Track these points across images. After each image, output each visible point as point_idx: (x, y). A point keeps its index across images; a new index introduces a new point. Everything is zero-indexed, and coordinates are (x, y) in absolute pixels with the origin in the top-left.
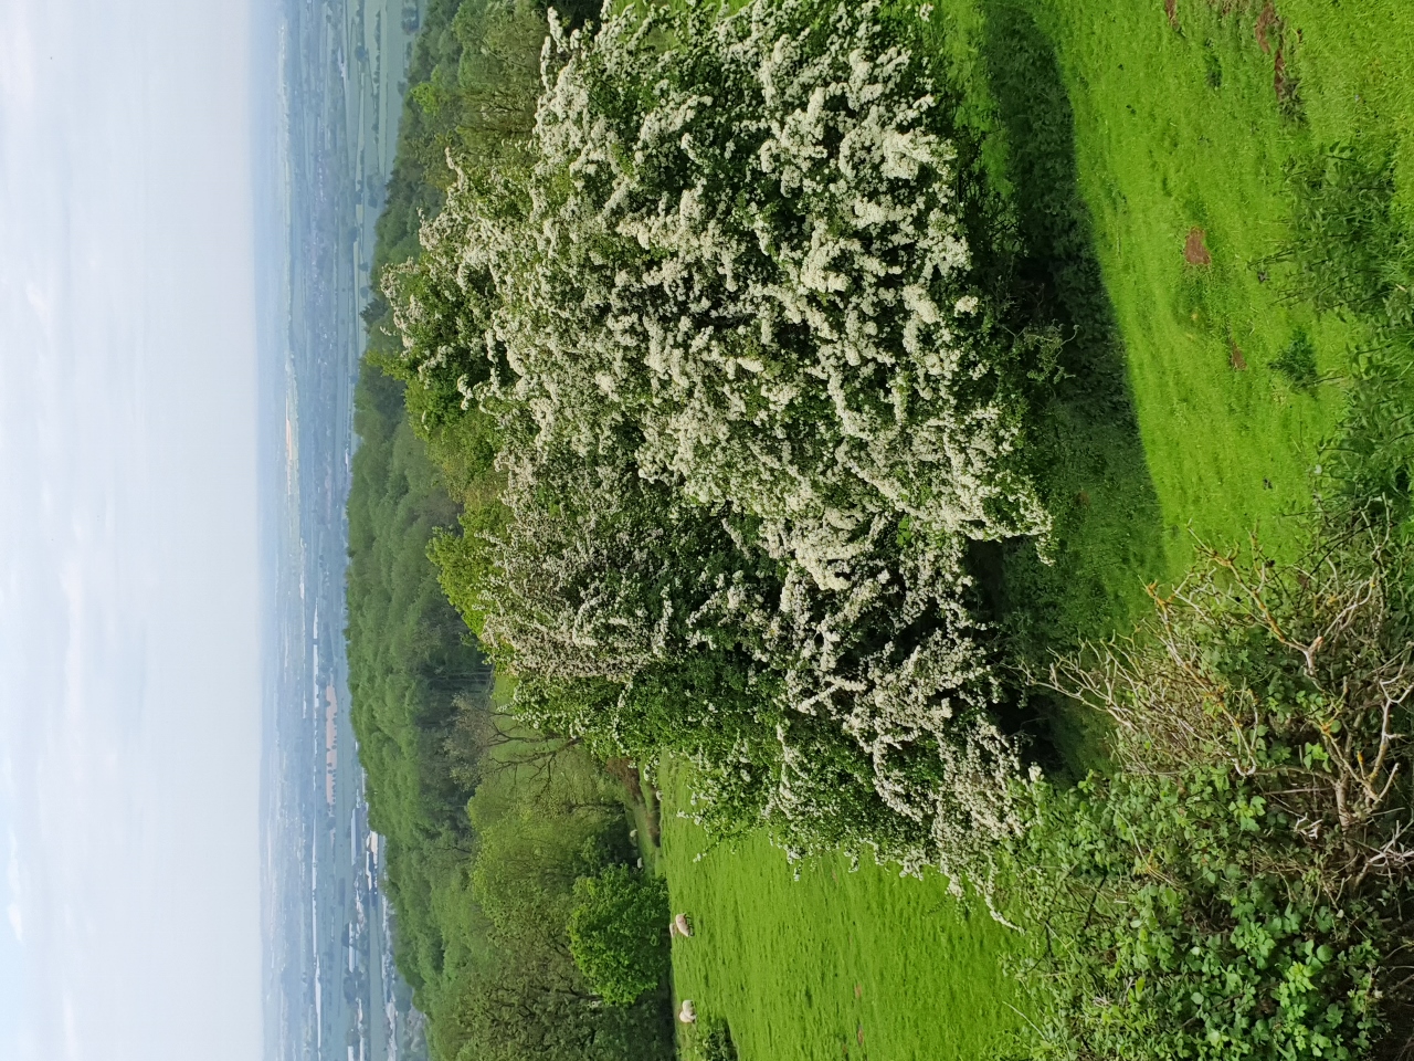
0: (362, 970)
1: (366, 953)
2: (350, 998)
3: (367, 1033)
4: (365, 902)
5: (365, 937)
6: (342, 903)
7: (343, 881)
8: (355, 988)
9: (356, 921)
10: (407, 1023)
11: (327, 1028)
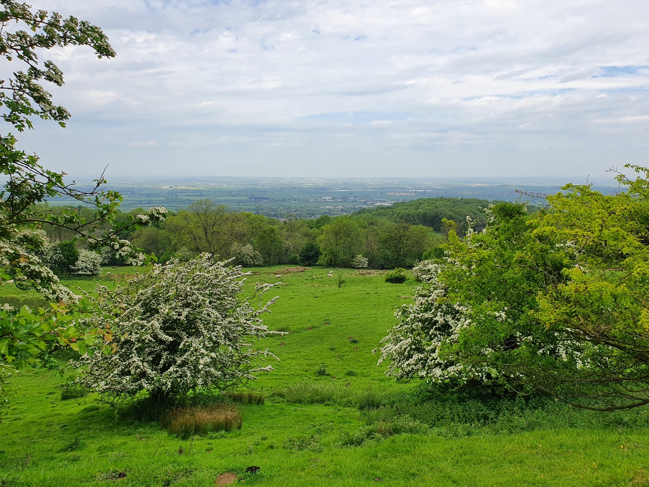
0: (349, 201)
1: (353, 202)
2: (342, 198)
3: (335, 202)
4: (364, 202)
5: (356, 201)
6: (364, 196)
7: (368, 197)
8: (345, 199)
9: (359, 200)
10: (338, 211)
11: (335, 193)
